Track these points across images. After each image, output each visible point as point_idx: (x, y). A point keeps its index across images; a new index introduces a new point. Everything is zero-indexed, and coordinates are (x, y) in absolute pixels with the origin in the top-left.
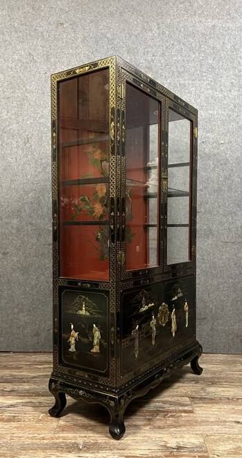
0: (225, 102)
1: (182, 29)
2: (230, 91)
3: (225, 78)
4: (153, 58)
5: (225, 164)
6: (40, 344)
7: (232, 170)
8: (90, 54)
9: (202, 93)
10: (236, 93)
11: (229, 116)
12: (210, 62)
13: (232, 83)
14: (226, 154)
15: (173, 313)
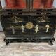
15: (36, 26)
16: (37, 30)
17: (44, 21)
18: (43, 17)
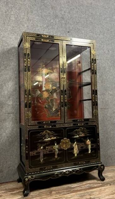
0: (98, 40)
1: (78, 2)
2: (100, 35)
3: (97, 28)
4: (65, 13)
5: (99, 70)
6: (4, 177)
7: (102, 73)
8: (32, 6)
9: (88, 34)
10: (102, 36)
11: (100, 47)
12: (91, 19)
13: (100, 31)
14: (99, 65)
15: (74, 144)
17: (83, 135)
18: (81, 129)
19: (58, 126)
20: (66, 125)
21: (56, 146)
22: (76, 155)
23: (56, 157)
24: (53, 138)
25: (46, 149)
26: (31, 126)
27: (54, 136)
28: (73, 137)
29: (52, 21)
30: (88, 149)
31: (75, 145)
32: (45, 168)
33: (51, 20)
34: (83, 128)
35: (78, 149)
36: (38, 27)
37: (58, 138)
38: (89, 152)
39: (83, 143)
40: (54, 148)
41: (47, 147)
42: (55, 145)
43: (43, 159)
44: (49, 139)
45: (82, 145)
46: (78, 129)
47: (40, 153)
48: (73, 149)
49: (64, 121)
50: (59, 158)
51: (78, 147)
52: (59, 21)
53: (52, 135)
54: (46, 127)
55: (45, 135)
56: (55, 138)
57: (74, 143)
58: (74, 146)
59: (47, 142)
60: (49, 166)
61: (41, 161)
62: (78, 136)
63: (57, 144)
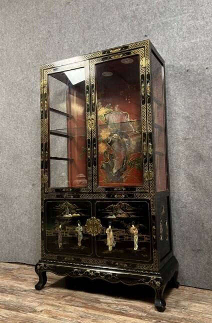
4: (137, 7)
8: (89, 19)
15: (108, 229)
16: (110, 242)
17: (124, 216)
18: (120, 204)
19: (82, 197)
20: (95, 197)
21: (80, 228)
22: (110, 248)
23: (79, 244)
24: (75, 215)
25: (65, 230)
26: (47, 193)
27: (77, 212)
28: (106, 217)
29: (118, 29)
30: (133, 242)
31: (110, 232)
32: (64, 258)
33: (116, 29)
34: (123, 204)
35: (115, 239)
36: (98, 47)
37: (83, 215)
38: (136, 249)
39: (124, 230)
40: (76, 230)
41: (67, 227)
42: (78, 226)
43: (61, 244)
44: (70, 215)
45: (122, 234)
46: (115, 203)
47: (57, 234)
48: (106, 238)
49: (92, 189)
50: (83, 247)
51: (114, 236)
52: (128, 24)
53: (74, 209)
54: (66, 197)
55: (65, 208)
56: (78, 215)
57: (108, 227)
58: (107, 232)
59: (66, 219)
60: (70, 256)
61: (60, 246)
62: (114, 217)
63: (81, 225)
